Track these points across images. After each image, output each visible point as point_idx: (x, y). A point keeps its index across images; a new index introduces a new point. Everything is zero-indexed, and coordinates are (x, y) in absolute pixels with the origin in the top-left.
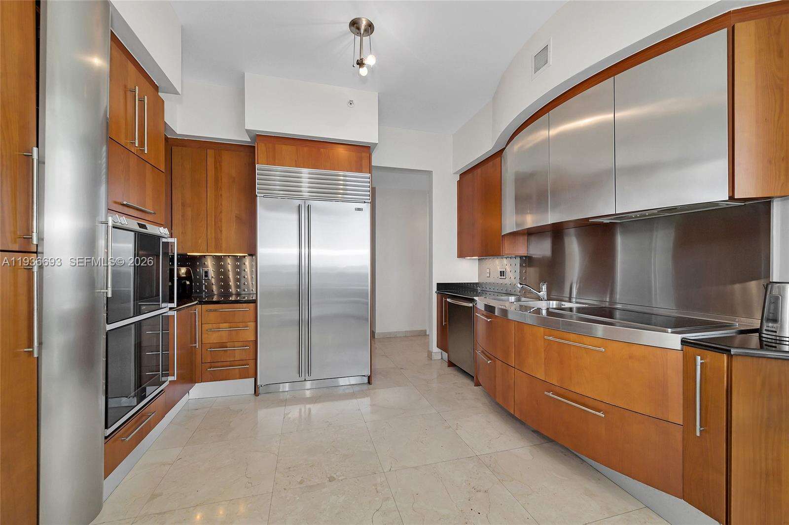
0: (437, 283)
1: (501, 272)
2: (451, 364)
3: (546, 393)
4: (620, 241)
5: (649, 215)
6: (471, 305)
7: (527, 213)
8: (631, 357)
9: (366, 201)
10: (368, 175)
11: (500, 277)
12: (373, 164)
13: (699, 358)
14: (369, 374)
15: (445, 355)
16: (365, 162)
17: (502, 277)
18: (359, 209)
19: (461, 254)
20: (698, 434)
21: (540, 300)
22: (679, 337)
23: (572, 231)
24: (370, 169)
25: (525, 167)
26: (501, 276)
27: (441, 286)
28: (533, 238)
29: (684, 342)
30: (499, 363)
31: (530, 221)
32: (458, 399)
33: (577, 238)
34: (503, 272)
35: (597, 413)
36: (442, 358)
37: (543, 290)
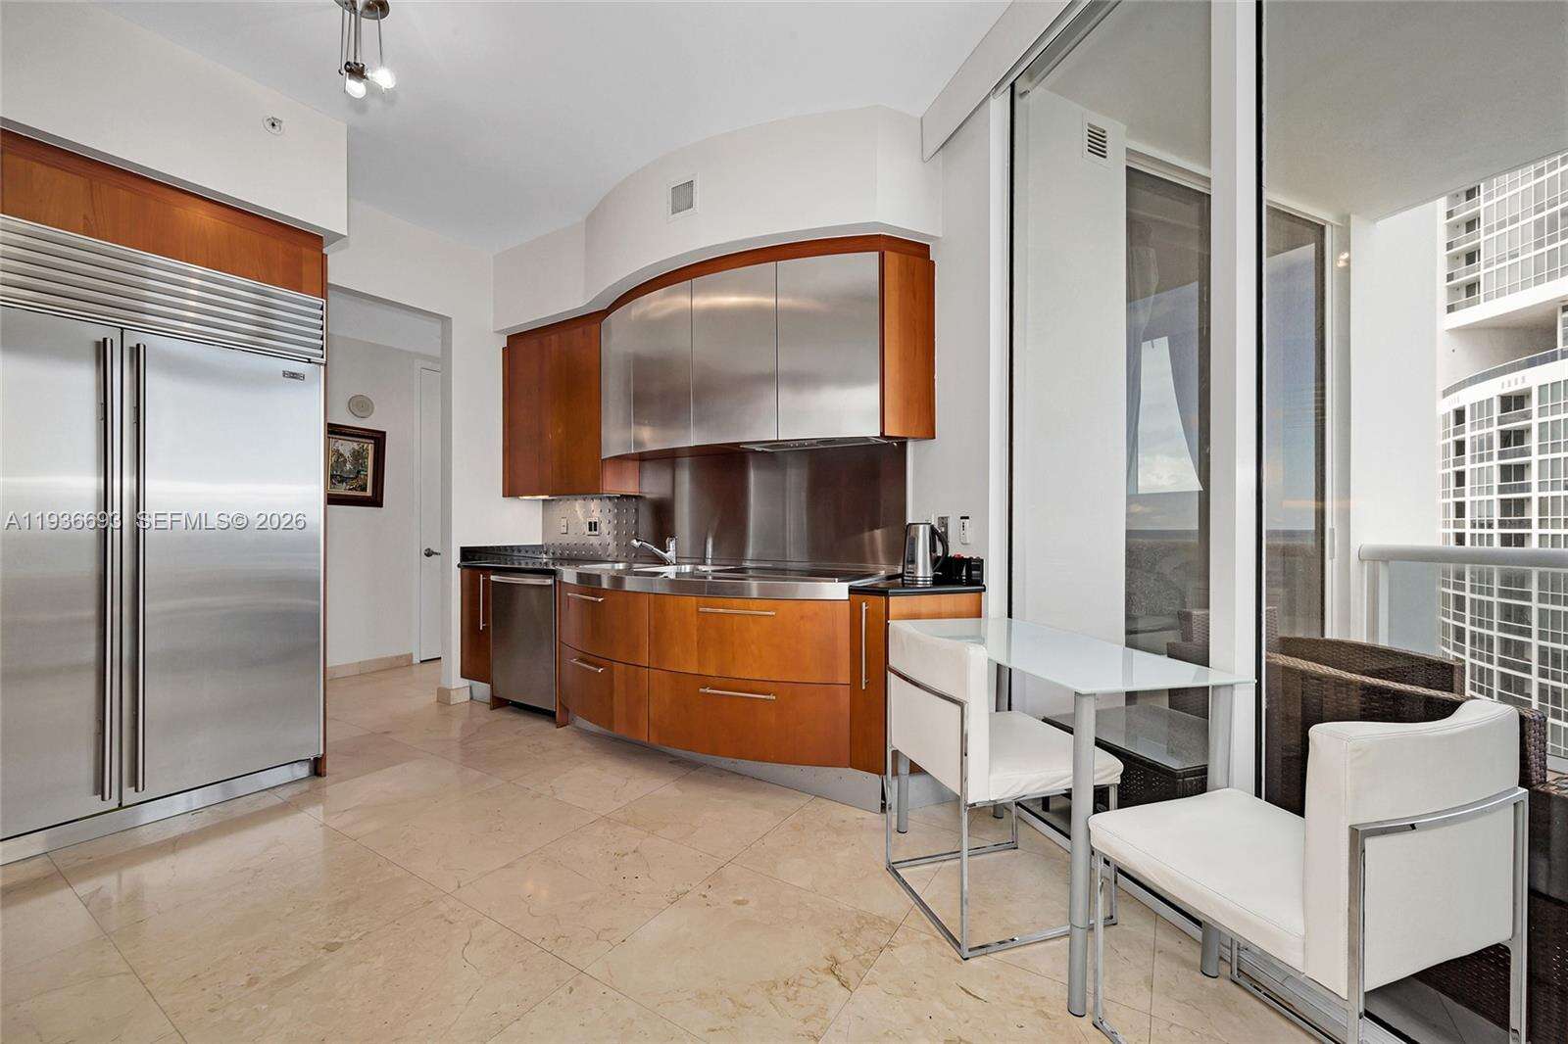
0: (462, 548)
1: (590, 523)
2: (498, 703)
3: (701, 690)
4: (753, 477)
5: (808, 446)
6: (549, 582)
7: (644, 425)
8: (802, 618)
9: (313, 359)
10: (319, 301)
11: (589, 533)
12: (332, 279)
13: (864, 604)
14: (322, 752)
15: (482, 689)
16: (308, 270)
17: (594, 533)
18: (294, 376)
19: (511, 490)
20: (864, 688)
21: (665, 565)
22: (845, 586)
23: (687, 461)
24: (323, 289)
25: (646, 346)
26: (590, 530)
27: (467, 553)
28: (647, 465)
29: (852, 590)
30: (618, 668)
31: (651, 438)
32: (536, 754)
33: (691, 474)
34: (595, 523)
35: (768, 697)
36: (471, 698)
37: (671, 549)
